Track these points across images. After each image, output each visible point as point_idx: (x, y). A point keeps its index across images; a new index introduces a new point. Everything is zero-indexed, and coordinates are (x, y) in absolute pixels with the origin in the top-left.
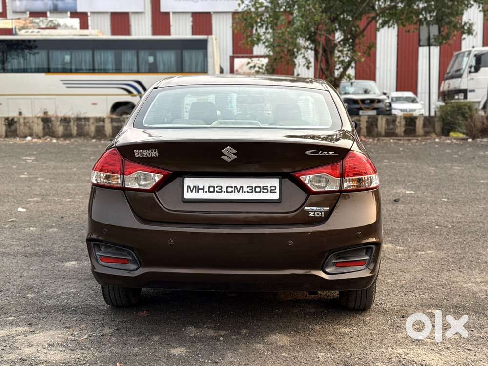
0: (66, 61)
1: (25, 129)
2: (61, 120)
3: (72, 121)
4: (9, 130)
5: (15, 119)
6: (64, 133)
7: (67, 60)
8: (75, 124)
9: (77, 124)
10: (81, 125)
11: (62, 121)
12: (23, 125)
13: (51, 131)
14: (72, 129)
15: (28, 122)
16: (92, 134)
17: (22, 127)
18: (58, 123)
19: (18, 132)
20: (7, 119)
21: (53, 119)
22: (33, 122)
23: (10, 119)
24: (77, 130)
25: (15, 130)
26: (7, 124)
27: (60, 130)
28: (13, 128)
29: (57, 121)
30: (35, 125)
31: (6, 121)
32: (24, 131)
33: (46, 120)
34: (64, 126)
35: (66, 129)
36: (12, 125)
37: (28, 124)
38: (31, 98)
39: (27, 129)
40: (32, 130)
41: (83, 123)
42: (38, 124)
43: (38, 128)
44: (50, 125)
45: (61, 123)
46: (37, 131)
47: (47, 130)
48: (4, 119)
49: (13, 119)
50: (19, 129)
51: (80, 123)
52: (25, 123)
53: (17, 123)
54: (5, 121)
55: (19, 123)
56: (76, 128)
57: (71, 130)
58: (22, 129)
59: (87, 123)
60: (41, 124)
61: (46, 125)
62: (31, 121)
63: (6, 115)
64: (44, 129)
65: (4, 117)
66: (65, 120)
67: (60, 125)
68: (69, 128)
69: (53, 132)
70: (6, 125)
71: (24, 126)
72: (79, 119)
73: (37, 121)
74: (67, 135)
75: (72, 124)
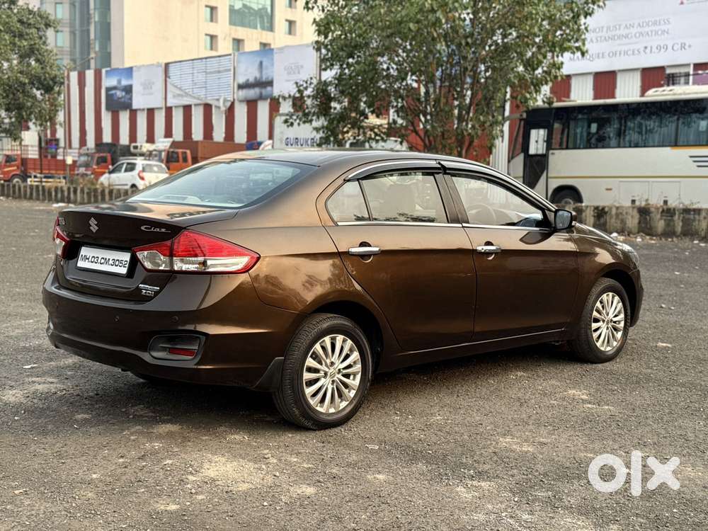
0: (700, 129)
1: (616, 223)
2: (663, 211)
3: (677, 213)
4: (598, 223)
5: (606, 209)
6: (665, 230)
7: (702, 128)
8: (681, 218)
9: (684, 217)
10: (689, 219)
11: (664, 214)
12: (614, 217)
13: (648, 226)
14: (676, 224)
15: (621, 213)
16: (703, 234)
17: (613, 220)
18: (659, 216)
19: (608, 227)
20: (596, 208)
21: (652, 210)
22: (627, 213)
23: (600, 208)
24: (682, 227)
25: (605, 224)
26: (596, 215)
27: (660, 225)
28: (602, 220)
29: (658, 212)
30: (630, 217)
31: (596, 211)
32: (615, 225)
33: (644, 212)
34: (665, 220)
35: (668, 225)
36: (602, 216)
37: (620, 217)
38: (648, 182)
39: (619, 222)
40: (625, 224)
41: (692, 217)
42: (632, 217)
43: (633, 221)
44: (648, 218)
45: (662, 216)
46: (630, 226)
47: (643, 225)
48: (592, 208)
49: (603, 209)
50: (610, 222)
51: (687, 216)
52: (617, 215)
53: (608, 214)
54: (594, 211)
55: (610, 213)
56: (681, 224)
57: (674, 225)
58: (612, 222)
59: (697, 217)
60: (637, 216)
61: (642, 218)
62: (624, 213)
63: (596, 204)
64: (639, 223)
65: (594, 206)
66: (668, 212)
67: (661, 219)
68: (672, 224)
69: (651, 228)
70: (594, 216)
71: (616, 219)
72: (687, 211)
73: (633, 211)
74: (669, 233)
75: (676, 217)
